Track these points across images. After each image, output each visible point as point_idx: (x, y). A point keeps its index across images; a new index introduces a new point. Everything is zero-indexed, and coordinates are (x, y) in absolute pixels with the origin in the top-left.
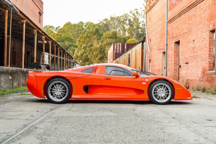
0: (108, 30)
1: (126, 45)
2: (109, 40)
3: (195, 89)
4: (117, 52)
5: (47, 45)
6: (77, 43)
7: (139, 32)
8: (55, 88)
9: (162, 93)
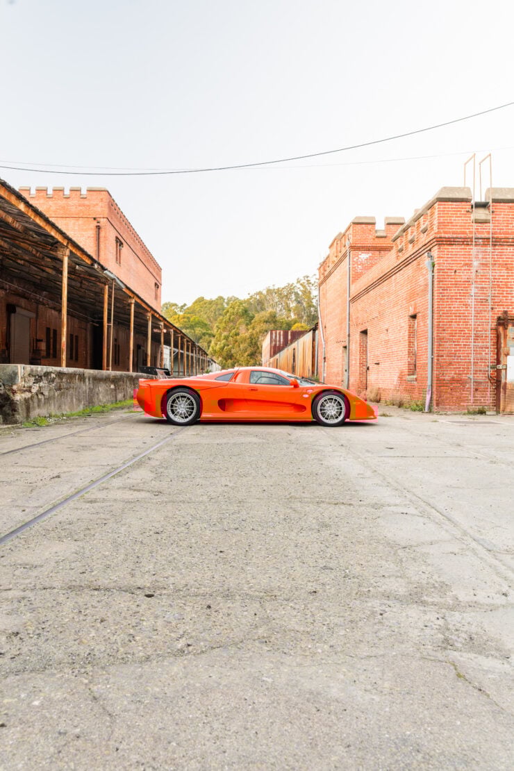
0: (263, 309)
1: (289, 334)
2: (265, 326)
3: (388, 403)
4: (275, 345)
5: (167, 335)
6: (215, 331)
7: (311, 312)
8: (177, 403)
9: (331, 409)
